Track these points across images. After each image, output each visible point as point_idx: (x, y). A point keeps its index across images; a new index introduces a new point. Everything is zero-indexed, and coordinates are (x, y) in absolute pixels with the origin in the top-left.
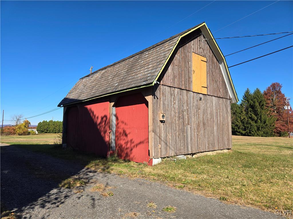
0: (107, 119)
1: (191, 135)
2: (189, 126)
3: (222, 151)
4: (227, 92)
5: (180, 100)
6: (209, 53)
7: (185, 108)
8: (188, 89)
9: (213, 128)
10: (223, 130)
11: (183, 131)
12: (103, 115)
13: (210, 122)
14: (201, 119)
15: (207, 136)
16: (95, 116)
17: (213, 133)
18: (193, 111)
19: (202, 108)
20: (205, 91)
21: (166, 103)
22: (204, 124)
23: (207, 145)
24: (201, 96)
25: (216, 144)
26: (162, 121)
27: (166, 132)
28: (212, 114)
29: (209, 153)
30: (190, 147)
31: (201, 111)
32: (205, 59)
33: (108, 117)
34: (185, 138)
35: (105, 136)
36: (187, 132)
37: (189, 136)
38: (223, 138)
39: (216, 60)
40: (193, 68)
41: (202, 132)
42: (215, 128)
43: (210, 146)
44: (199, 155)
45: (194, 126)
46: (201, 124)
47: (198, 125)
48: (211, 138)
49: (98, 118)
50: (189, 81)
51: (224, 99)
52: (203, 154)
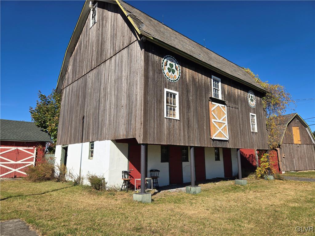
0: (253, 156)
1: (296, 162)
2: (294, 159)
3: (311, 171)
4: (311, 141)
5: (289, 148)
6: (300, 124)
7: (292, 151)
8: (292, 143)
9: (306, 159)
10: (311, 161)
11: (292, 161)
12: (250, 154)
13: (303, 157)
14: (299, 156)
15: (303, 163)
16: (244, 154)
17: (306, 162)
18: (295, 152)
19: (299, 151)
20: (300, 143)
21: (284, 150)
22: (301, 158)
23: (303, 168)
24: (298, 145)
25: (308, 167)
26: (284, 158)
27: (285, 161)
28: (304, 153)
29: (305, 171)
30: (295, 168)
31: (299, 152)
32: (298, 128)
33: (254, 155)
34: (293, 164)
35: (253, 163)
36: (293, 162)
37: (295, 163)
38: (311, 164)
39: (304, 127)
40: (293, 134)
41: (300, 161)
42: (307, 160)
43: (305, 168)
44: (299, 171)
45: (296, 159)
46: (300, 158)
47: (298, 158)
48: (305, 165)
49: (246, 155)
50: (293, 140)
51: (310, 145)
52: (302, 171)
